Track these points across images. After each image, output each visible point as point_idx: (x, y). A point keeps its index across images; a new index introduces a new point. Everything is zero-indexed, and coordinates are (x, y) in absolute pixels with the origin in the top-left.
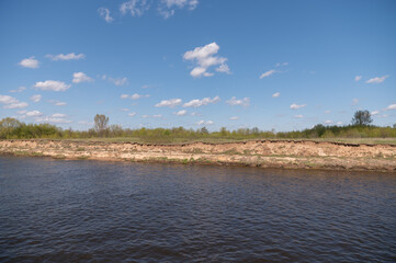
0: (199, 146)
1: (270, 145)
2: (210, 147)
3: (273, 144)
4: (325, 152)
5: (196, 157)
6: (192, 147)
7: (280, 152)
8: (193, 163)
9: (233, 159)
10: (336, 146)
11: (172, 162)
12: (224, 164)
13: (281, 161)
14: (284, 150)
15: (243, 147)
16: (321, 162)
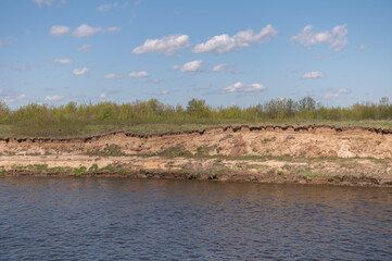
0: (118, 140)
1: (248, 137)
2: (138, 142)
3: (254, 135)
4: (352, 149)
5: (103, 163)
6: (102, 143)
7: (262, 149)
8: (96, 175)
9: (170, 165)
10: (376, 137)
11: (55, 175)
12: (150, 175)
13: (256, 168)
14: (273, 145)
15: (198, 141)
16: (332, 169)
